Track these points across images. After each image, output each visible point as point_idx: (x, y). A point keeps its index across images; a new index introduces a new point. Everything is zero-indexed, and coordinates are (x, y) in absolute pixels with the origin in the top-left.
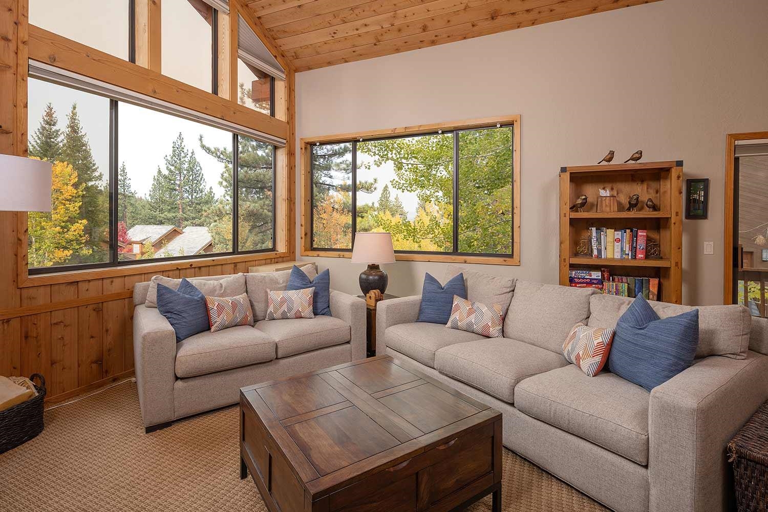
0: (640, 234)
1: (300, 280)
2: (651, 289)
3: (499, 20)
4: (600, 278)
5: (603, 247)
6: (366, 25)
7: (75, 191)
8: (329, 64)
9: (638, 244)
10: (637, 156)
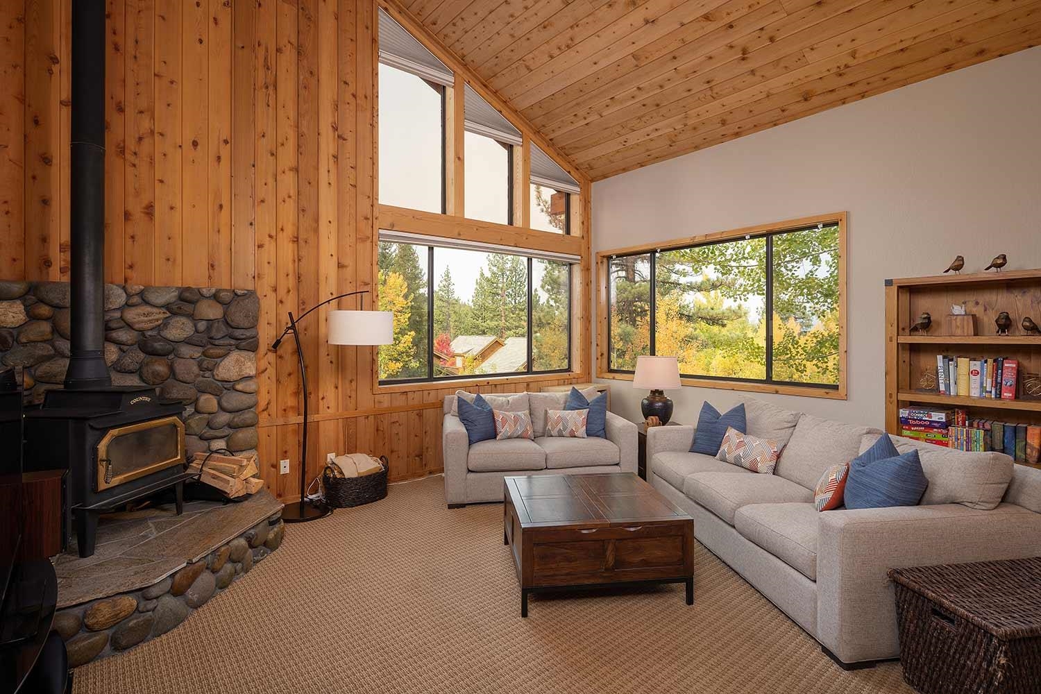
0: (1006, 365)
1: (577, 401)
2: (1029, 441)
3: (815, 101)
4: (944, 420)
5: (952, 381)
6: (656, 130)
7: (406, 303)
8: (625, 170)
9: (1003, 379)
10: (1001, 262)
